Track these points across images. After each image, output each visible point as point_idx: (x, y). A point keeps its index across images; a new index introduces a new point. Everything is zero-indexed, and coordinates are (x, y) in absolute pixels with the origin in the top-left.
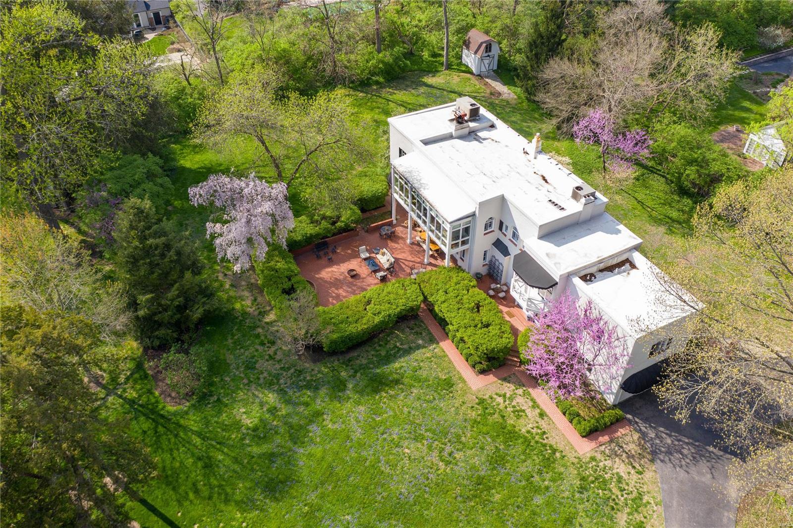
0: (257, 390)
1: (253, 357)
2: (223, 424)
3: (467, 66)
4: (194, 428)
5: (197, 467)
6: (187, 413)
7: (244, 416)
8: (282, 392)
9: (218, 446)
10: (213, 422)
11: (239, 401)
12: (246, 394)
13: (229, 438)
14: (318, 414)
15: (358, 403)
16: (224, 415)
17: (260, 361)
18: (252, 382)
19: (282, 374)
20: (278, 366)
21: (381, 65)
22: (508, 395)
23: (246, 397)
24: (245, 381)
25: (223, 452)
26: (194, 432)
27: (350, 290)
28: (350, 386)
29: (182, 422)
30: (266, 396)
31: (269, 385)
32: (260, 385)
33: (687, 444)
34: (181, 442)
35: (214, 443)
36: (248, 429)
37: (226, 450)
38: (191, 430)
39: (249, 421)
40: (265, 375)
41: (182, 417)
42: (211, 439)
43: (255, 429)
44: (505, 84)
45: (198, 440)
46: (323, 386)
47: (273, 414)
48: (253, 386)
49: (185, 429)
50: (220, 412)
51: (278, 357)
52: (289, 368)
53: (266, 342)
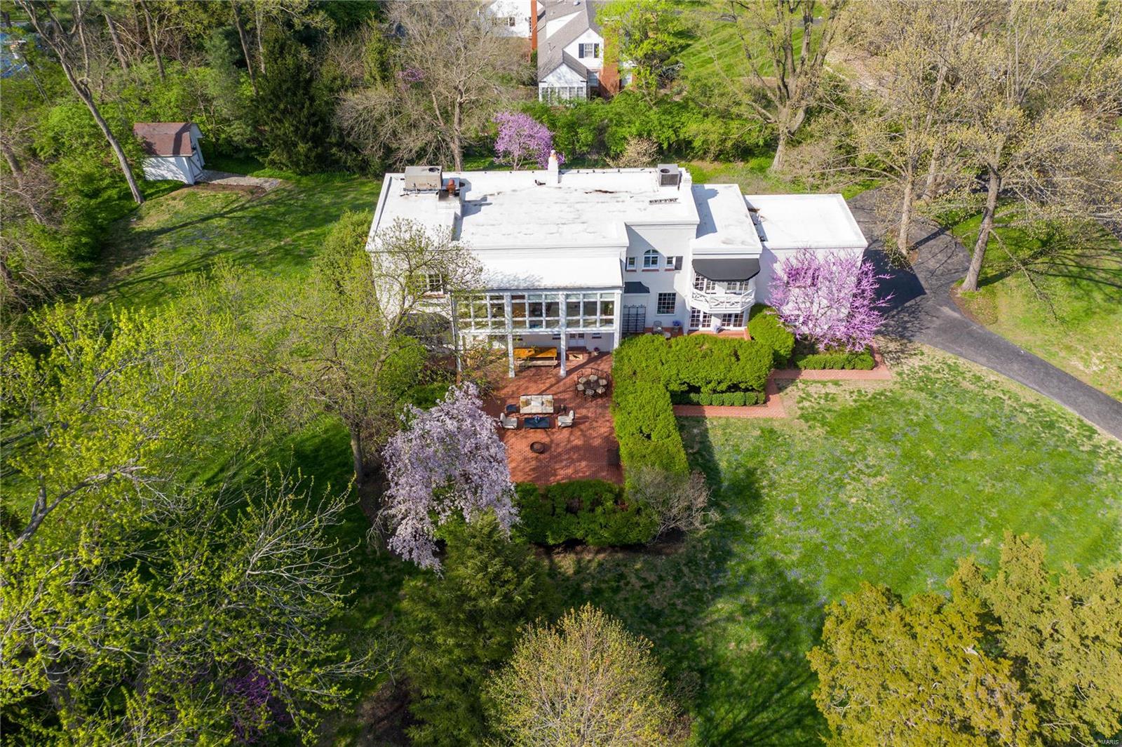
0: (703, 619)
1: (637, 608)
2: (748, 676)
3: (166, 181)
4: (741, 717)
5: (811, 727)
6: (709, 720)
7: (744, 646)
8: (718, 592)
9: (784, 691)
10: (739, 688)
11: (715, 646)
12: (706, 633)
13: (776, 675)
14: (771, 563)
15: (769, 519)
16: (733, 670)
17: (650, 601)
18: (685, 621)
19: (686, 582)
20: (670, 583)
21: (84, 240)
22: (804, 396)
23: (710, 636)
24: (680, 628)
25: (795, 689)
26: (748, 718)
27: (565, 463)
28: (738, 518)
29: (724, 728)
30: (718, 611)
31: (700, 601)
32: (695, 614)
33: (898, 313)
34: (762, 739)
35: (777, 696)
36: (768, 647)
37: (793, 684)
38: (744, 720)
39: (755, 642)
40: (679, 602)
41: (716, 728)
42: (770, 698)
43: (772, 640)
44: (244, 174)
45: (765, 715)
46: (726, 544)
47: (753, 612)
48: (694, 621)
49: (737, 728)
50: (726, 675)
51: (652, 578)
52: (680, 571)
53: (614, 584)
